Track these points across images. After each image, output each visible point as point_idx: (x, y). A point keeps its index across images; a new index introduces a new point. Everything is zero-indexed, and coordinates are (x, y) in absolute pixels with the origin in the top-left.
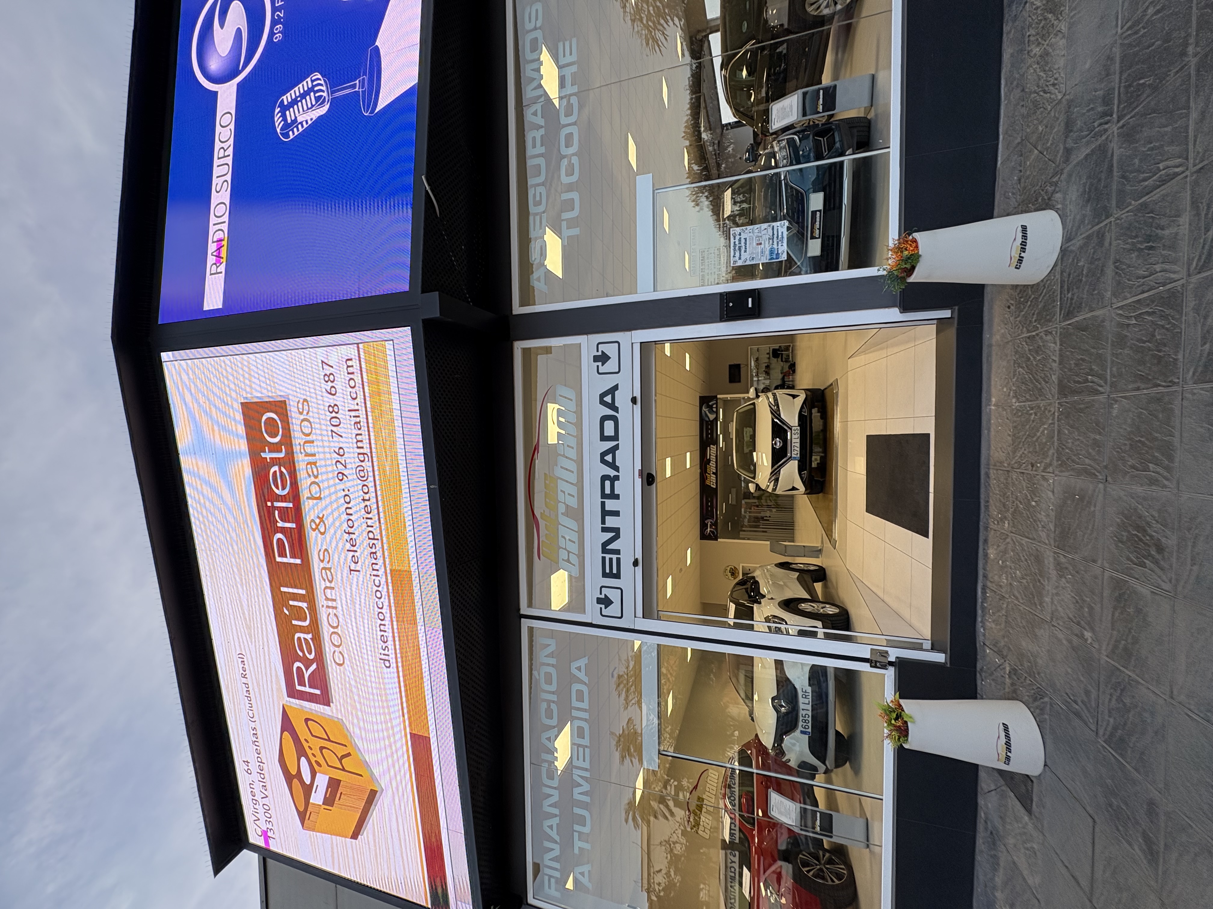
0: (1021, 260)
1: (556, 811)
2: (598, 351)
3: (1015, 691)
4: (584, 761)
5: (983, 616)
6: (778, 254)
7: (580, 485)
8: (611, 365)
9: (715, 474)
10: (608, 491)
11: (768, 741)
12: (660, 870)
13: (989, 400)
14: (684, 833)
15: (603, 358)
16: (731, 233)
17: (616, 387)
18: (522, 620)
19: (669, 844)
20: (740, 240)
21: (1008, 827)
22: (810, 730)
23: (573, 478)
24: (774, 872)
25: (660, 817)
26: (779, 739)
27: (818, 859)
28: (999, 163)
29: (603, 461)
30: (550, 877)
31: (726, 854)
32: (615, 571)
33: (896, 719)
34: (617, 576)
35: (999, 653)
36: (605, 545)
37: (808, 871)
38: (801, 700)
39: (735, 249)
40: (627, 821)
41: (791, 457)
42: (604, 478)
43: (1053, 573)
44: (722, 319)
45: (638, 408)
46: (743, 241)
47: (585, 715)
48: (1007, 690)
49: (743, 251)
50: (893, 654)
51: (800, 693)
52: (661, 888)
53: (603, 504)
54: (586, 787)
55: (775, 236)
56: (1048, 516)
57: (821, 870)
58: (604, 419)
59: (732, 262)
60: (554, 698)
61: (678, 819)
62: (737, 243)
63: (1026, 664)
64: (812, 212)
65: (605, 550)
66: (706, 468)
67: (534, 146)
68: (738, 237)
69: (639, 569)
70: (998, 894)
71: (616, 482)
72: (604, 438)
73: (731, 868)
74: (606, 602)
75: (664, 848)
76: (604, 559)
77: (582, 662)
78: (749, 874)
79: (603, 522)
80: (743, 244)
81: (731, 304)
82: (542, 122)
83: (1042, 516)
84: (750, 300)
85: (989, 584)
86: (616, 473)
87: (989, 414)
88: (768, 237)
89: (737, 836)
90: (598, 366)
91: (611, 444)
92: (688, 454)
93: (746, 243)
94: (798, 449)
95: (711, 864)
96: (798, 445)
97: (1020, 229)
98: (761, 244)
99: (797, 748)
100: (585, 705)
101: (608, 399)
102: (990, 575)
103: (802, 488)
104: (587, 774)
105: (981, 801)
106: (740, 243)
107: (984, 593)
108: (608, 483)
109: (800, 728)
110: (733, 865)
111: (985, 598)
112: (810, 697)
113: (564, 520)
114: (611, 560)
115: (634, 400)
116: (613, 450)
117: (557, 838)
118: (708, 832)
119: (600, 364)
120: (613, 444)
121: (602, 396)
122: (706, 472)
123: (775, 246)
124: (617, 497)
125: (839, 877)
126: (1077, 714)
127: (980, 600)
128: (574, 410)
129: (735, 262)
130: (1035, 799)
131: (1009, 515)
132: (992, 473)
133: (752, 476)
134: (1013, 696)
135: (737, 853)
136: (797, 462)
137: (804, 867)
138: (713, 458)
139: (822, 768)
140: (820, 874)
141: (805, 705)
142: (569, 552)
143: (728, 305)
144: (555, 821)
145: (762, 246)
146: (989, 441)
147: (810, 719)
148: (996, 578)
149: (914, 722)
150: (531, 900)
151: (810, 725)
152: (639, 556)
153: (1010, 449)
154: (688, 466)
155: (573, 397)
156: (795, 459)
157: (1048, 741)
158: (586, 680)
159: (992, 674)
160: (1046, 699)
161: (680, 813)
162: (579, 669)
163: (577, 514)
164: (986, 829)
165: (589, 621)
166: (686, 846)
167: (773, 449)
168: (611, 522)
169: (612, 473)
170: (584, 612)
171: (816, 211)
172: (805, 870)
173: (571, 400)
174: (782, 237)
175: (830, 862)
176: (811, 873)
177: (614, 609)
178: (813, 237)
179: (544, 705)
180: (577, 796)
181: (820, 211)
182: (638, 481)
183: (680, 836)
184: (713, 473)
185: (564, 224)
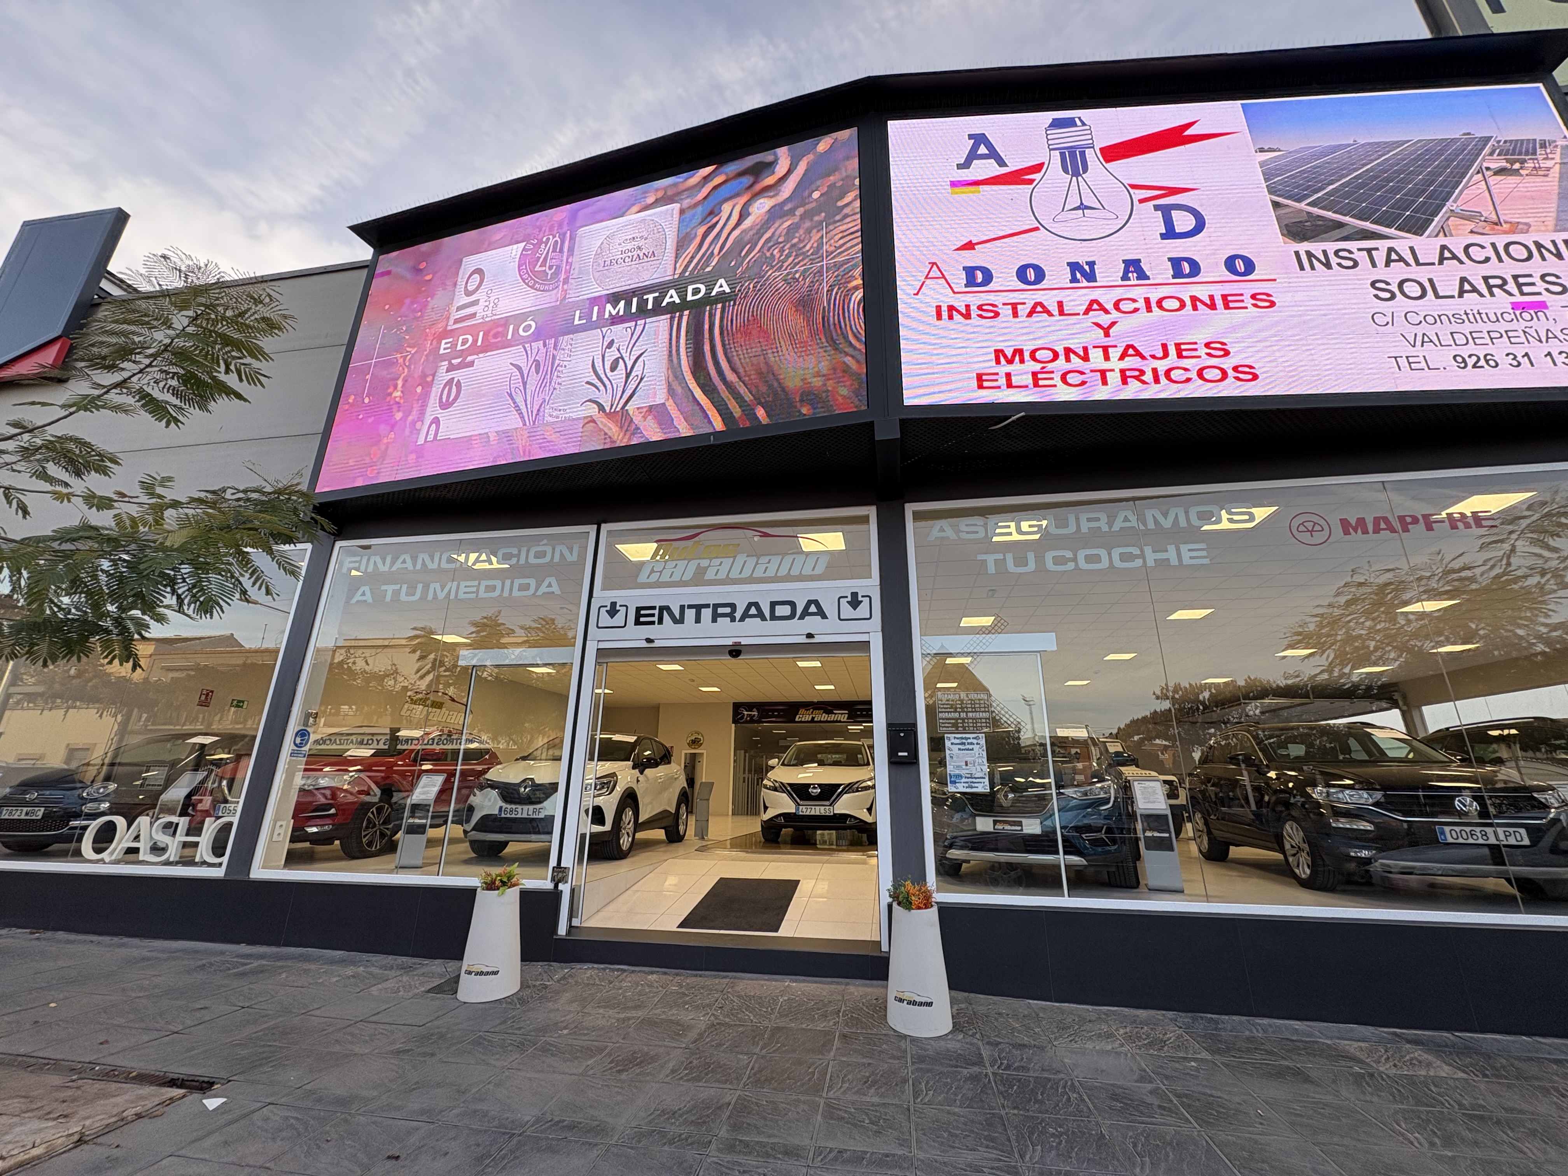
0: (901, 1000)
1: (419, 567)
2: (863, 596)
3: (529, 987)
4: (465, 593)
5: (598, 969)
6: (955, 782)
7: (729, 581)
8: (847, 611)
9: (813, 721)
10: (720, 610)
11: (495, 774)
12: (368, 664)
13: (796, 981)
14: (405, 689)
15: (855, 602)
16: (980, 735)
17: (824, 616)
18: (596, 526)
19: (395, 673)
20: (972, 744)
21: (416, 978)
22: (503, 815)
23: (734, 574)
24: (369, 787)
25: (419, 664)
26: (493, 785)
27: (384, 823)
28: (1031, 1001)
29: (750, 605)
30: (360, 562)
31: (386, 734)
32: (642, 619)
33: (501, 881)
34: (637, 622)
35: (564, 978)
36: (668, 609)
37: (372, 813)
38: (531, 807)
39: (962, 738)
40: (415, 629)
41: (799, 805)
42: (733, 606)
43: (622, 1016)
44: (889, 726)
45: (803, 640)
46: (970, 747)
47: (506, 594)
48: (530, 982)
49: (960, 747)
50: (565, 888)
51: (538, 806)
52: (350, 665)
53: (708, 606)
54: (441, 595)
55: (974, 780)
56: (673, 1015)
57: (374, 826)
58: (792, 604)
59: (949, 735)
60: (522, 561)
61: (418, 683)
62: (969, 741)
63: (550, 995)
64: (1021, 822)
65: (662, 609)
66: (819, 709)
67: (1089, 520)
68: (975, 741)
69: (644, 644)
70: (361, 969)
71: (729, 619)
72: (773, 604)
73: (372, 740)
74: (613, 611)
75: (390, 668)
76: (654, 608)
77: (556, 589)
78: (369, 755)
79: (690, 607)
80: (967, 747)
81: (902, 735)
82: (1116, 527)
83: (674, 1011)
84: (906, 754)
85: (625, 974)
86: (737, 619)
87: (783, 981)
88: (974, 772)
89: (405, 747)
90: (847, 597)
91: (767, 613)
92: (832, 687)
93: (968, 750)
94: (808, 813)
95: (375, 718)
96: (813, 813)
97: (929, 1001)
98: (967, 765)
99: (487, 803)
100: (516, 593)
101: (813, 609)
102: (633, 975)
103: (766, 817)
104: (452, 596)
105: (438, 961)
106: (968, 744)
107: (618, 970)
108: (728, 610)
109: (504, 805)
110: (375, 742)
111: (613, 970)
112: (535, 816)
113: (693, 565)
114: (653, 615)
115: (810, 636)
116: (761, 615)
117: (394, 568)
118: (408, 714)
119: (849, 599)
120: (767, 614)
121: (816, 603)
122: (814, 709)
123: (964, 780)
124: (714, 620)
125: (370, 844)
126: (504, 1022)
127: (612, 967)
128: (803, 573)
129: (949, 739)
130: (438, 996)
131: (683, 990)
132: (726, 980)
133: (786, 762)
134: (524, 985)
135: (386, 747)
136: (794, 811)
137: (377, 809)
138: (832, 717)
139: (469, 827)
140: (371, 824)
141: (524, 812)
142: (661, 572)
143: (902, 731)
144: (409, 565)
145: (964, 767)
146: (757, 979)
147: (513, 816)
148: (630, 979)
149: (499, 895)
150: (339, 544)
151: (508, 816)
152: (657, 644)
153: (743, 994)
154: (817, 687)
155: (816, 572)
156: (797, 809)
157: (484, 1006)
158: (539, 593)
159: (546, 972)
160: (518, 1006)
161: (423, 685)
162: (550, 585)
163: (699, 579)
164: (414, 964)
165: (594, 595)
166: (392, 691)
167: (809, 785)
168: (690, 614)
169: (738, 615)
170: (603, 589)
171: (1022, 826)
172: (374, 809)
173: (813, 570)
174: (972, 787)
175: (383, 835)
176: (372, 816)
177: (605, 620)
178: (995, 822)
179: (515, 551)
180: (432, 586)
181: (1022, 830)
182: (729, 642)
183: (402, 684)
184: (813, 718)
185: (1001, 556)
